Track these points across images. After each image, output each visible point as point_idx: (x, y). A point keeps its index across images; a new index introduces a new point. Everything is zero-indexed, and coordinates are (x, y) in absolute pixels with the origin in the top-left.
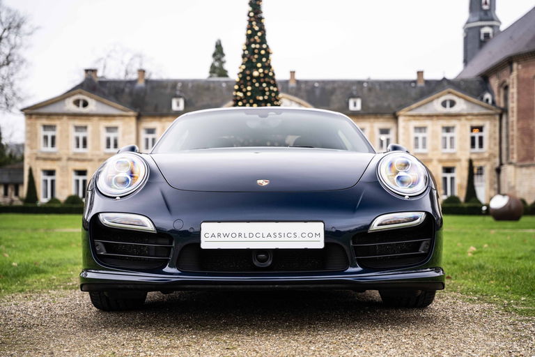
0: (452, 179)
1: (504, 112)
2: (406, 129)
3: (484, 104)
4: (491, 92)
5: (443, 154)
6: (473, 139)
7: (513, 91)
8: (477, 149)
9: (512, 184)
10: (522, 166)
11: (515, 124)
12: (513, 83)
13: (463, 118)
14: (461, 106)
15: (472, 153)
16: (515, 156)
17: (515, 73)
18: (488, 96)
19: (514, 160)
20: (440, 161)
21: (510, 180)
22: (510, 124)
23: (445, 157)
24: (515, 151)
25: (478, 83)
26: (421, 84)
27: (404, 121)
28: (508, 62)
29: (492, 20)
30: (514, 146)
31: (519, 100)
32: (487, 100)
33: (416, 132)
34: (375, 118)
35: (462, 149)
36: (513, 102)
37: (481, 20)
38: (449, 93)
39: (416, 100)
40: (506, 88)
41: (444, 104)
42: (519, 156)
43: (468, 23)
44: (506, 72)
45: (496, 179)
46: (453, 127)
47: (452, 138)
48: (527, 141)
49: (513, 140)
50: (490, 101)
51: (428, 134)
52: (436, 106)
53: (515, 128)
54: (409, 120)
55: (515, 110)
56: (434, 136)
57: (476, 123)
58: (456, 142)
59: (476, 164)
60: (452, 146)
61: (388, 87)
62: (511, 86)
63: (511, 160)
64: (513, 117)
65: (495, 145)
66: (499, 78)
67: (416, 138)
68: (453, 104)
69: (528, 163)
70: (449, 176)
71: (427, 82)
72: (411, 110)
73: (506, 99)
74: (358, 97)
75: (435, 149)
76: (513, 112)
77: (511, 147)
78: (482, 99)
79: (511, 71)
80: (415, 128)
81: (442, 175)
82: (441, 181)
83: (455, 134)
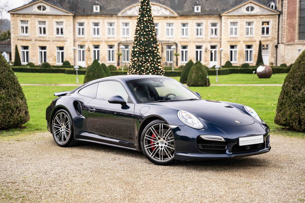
0: (251, 52)
1: (280, 13)
2: (226, 24)
3: (270, 9)
4: (275, 2)
5: (247, 37)
6: (263, 29)
7: (285, 2)
8: (265, 35)
9: (283, 54)
10: (288, 45)
11: (286, 21)
13: (258, 17)
14: (257, 10)
15: (262, 37)
16: (285, 39)
18: (272, 4)
19: (284, 42)
20: (244, 42)
21: (282, 52)
22: (283, 21)
23: (247, 39)
24: (285, 36)
27: (225, 19)
30: (285, 34)
31: (288, 8)
33: (231, 25)
34: (208, 17)
35: (257, 35)
36: (285, 8)
38: (251, 2)
39: (233, 6)
41: (247, 9)
42: (287, 39)
45: (275, 52)
46: (252, 22)
47: (251, 29)
48: (291, 31)
49: (284, 30)
50: (274, 7)
51: (238, 26)
52: (243, 10)
53: (286, 23)
54: (228, 18)
55: (286, 13)
56: (242, 27)
57: (265, 20)
58: (254, 30)
59: (263, 43)
60: (251, 33)
63: (283, 41)
64: (284, 17)
65: (275, 32)
67: (232, 29)
68: (252, 9)
70: (249, 50)
72: (229, 12)
73: (282, 6)
74: (200, 5)
75: (241, 35)
76: (285, 14)
77: (283, 34)
78: (269, 6)
80: (231, 23)
81: (245, 49)
82: (245, 53)
83: (253, 26)
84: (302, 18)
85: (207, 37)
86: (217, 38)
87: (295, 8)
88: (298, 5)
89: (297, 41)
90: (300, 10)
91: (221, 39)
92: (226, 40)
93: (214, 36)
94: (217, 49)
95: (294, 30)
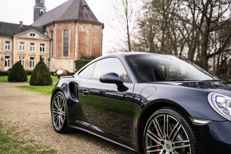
0: (33, 62)
1: (51, 40)
2: (17, 42)
3: (45, 36)
4: (47, 33)
5: (30, 53)
6: (41, 48)
7: (55, 33)
8: (42, 52)
9: (54, 64)
10: (57, 59)
11: (55, 44)
12: (55, 31)
13: (38, 41)
14: (37, 36)
15: (40, 53)
16: (55, 55)
17: (55, 27)
18: (46, 34)
19: (55, 57)
20: (29, 55)
22: (54, 44)
23: (31, 54)
24: (55, 53)
25: (42, 29)
26: (21, 26)
27: (16, 39)
28: (54, 23)
29: (44, 7)
30: (55, 52)
31: (57, 37)
32: (46, 35)
33: (20, 44)
34: (3, 37)
35: (37, 51)
36: (55, 37)
37: (40, 6)
38: (33, 31)
39: (20, 32)
40: (52, 32)
41: (31, 35)
42: (56, 55)
43: (35, 6)
44: (52, 26)
45: (48, 63)
46: (34, 44)
47: (34, 47)
48: (59, 51)
49: (54, 50)
50: (47, 36)
51: (25, 45)
52: (28, 35)
53: (55, 46)
54: (18, 39)
55: (56, 40)
56: (27, 46)
57: (42, 43)
58: (35, 49)
59: (42, 57)
60: (34, 50)
61: (8, 25)
62: (54, 32)
64: (55, 42)
65: (48, 51)
66: (50, 28)
67: (21, 46)
68: (34, 35)
69: (59, 58)
70: (32, 61)
71: (24, 26)
72: (19, 35)
73: (52, 35)
75: (27, 51)
76: (55, 40)
77: (54, 52)
78: (44, 34)
79: (54, 26)
80: (20, 42)
81: (30, 60)
82: (29, 62)
83: (35, 46)
84: (65, 44)
85: (2, 50)
86: (10, 51)
87: (61, 37)
88: (63, 36)
89: (62, 57)
90: (64, 38)
91: (13, 52)
92: (17, 53)
93: (7, 50)
94: (10, 59)
95: (61, 50)
